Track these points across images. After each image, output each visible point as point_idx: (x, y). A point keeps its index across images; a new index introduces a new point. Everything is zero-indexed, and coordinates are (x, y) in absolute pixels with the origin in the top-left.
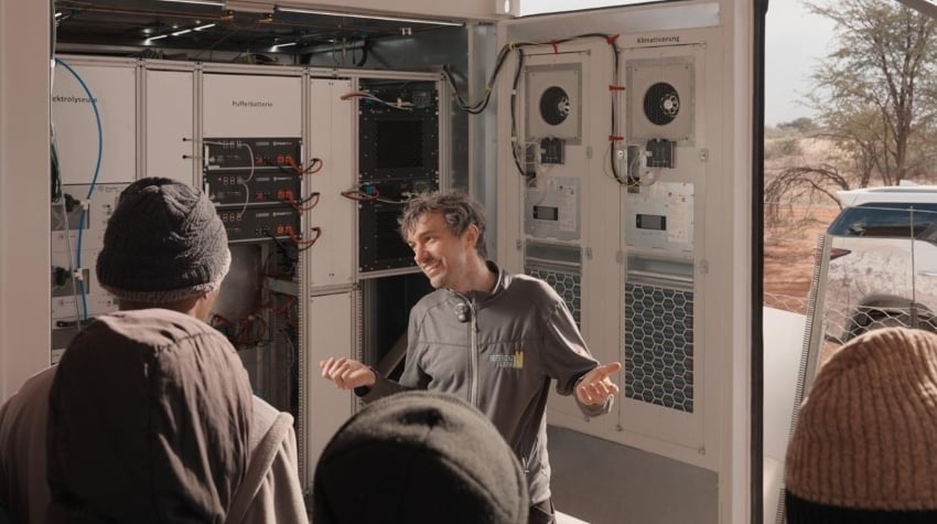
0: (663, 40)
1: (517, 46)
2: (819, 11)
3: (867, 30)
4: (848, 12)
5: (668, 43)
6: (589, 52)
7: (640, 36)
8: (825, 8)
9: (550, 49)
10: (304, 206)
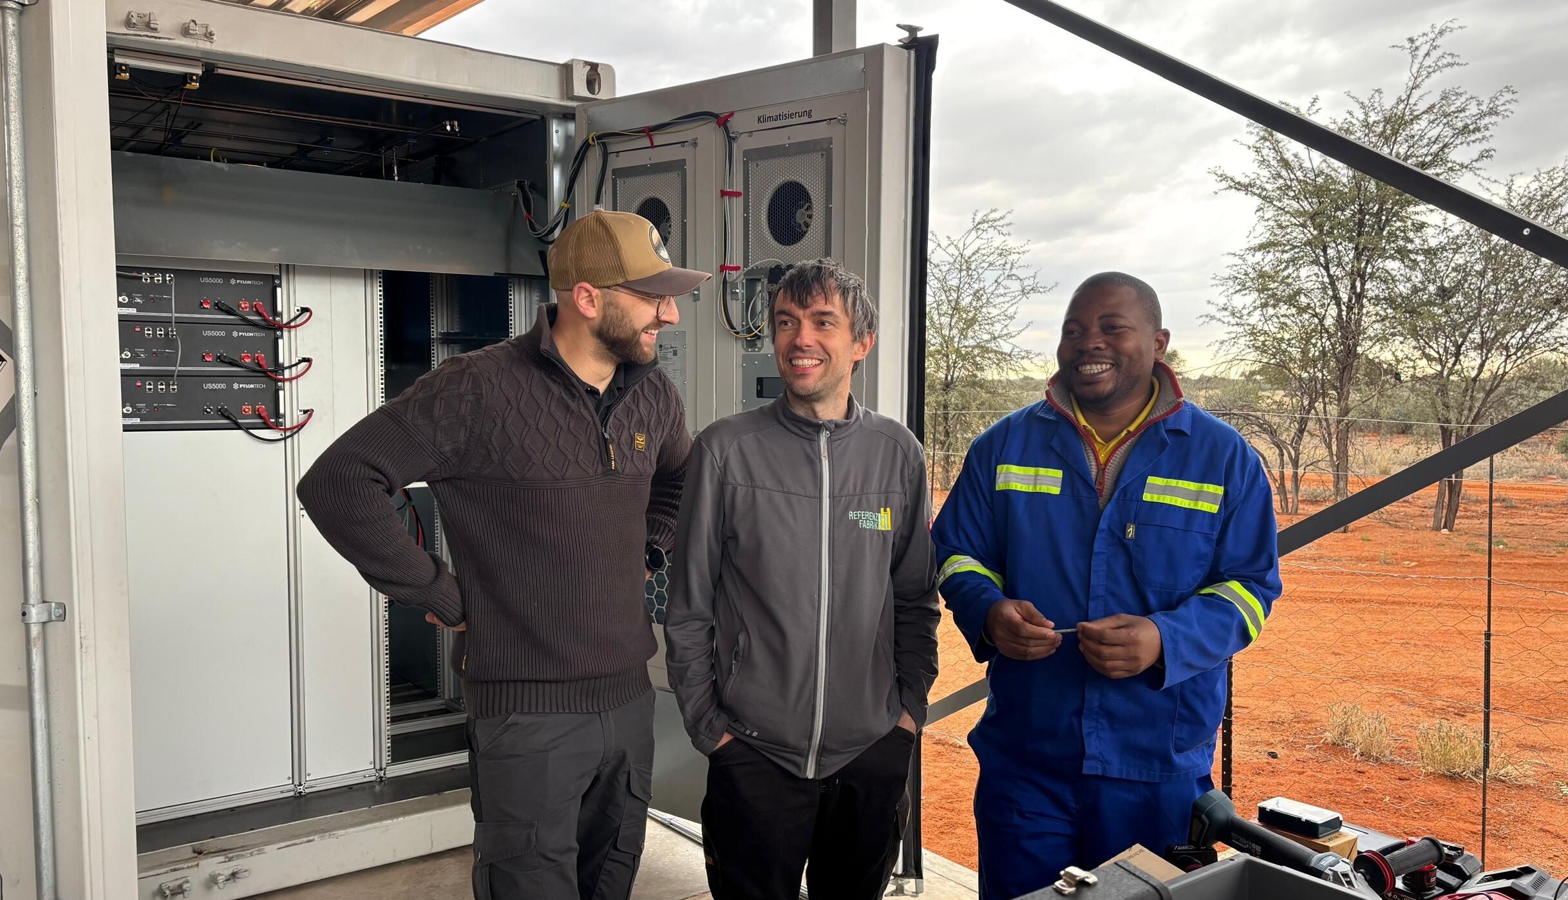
0: (791, 116)
1: (599, 137)
2: (1239, 186)
3: (1302, 213)
4: (1280, 189)
5: (797, 120)
6: (695, 144)
7: (760, 113)
8: (1246, 181)
9: (646, 142)
10: (287, 374)
